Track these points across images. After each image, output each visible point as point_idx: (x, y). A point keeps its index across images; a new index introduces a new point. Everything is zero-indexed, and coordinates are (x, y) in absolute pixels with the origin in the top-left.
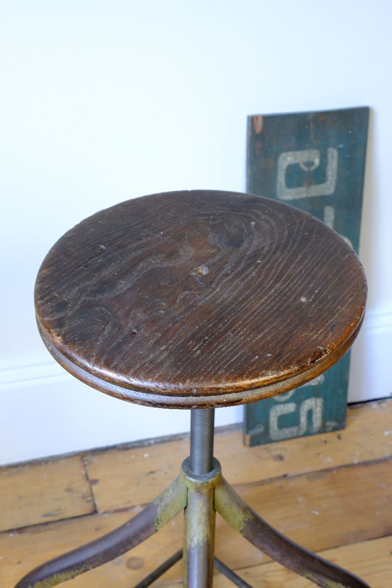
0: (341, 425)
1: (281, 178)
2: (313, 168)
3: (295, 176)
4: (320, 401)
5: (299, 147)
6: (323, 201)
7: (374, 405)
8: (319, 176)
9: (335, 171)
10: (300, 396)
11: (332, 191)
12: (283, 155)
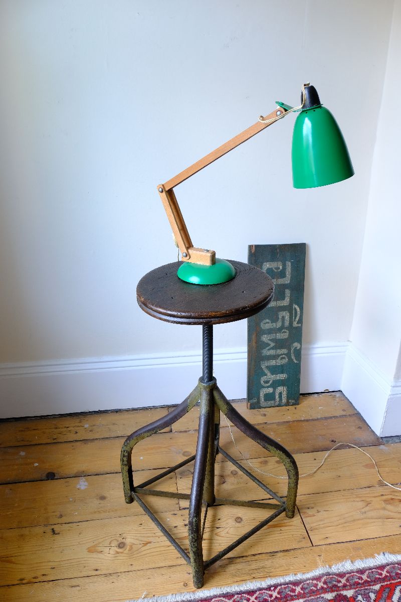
0: (296, 403)
2: (279, 270)
3: (271, 274)
4: (285, 389)
5: (273, 259)
6: (284, 286)
7: (316, 395)
8: (282, 274)
9: (290, 273)
10: (275, 384)
11: (289, 282)
12: (265, 263)
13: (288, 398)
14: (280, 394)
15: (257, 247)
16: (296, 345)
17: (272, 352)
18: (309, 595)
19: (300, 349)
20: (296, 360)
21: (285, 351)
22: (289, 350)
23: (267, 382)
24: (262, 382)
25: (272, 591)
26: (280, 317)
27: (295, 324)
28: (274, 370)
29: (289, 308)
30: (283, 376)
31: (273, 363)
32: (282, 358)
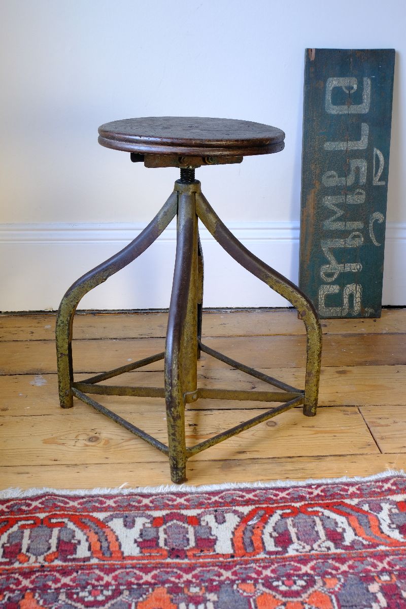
0: (376, 314)
1: (329, 97)
2: (352, 91)
3: (340, 96)
4: (359, 288)
5: (342, 74)
6: (361, 118)
8: (357, 98)
9: (369, 96)
10: (344, 279)
11: (367, 110)
12: (331, 79)
13: (364, 303)
14: (351, 297)
15: (318, 51)
16: (377, 215)
17: (339, 226)
18: (368, 496)
19: (384, 223)
20: (377, 241)
21: (359, 225)
22: (366, 223)
23: (330, 275)
24: (322, 273)
25: (312, 489)
26: (353, 168)
27: (376, 182)
28: (342, 255)
29: (367, 155)
30: (355, 267)
31: (340, 243)
32: (355, 237)
